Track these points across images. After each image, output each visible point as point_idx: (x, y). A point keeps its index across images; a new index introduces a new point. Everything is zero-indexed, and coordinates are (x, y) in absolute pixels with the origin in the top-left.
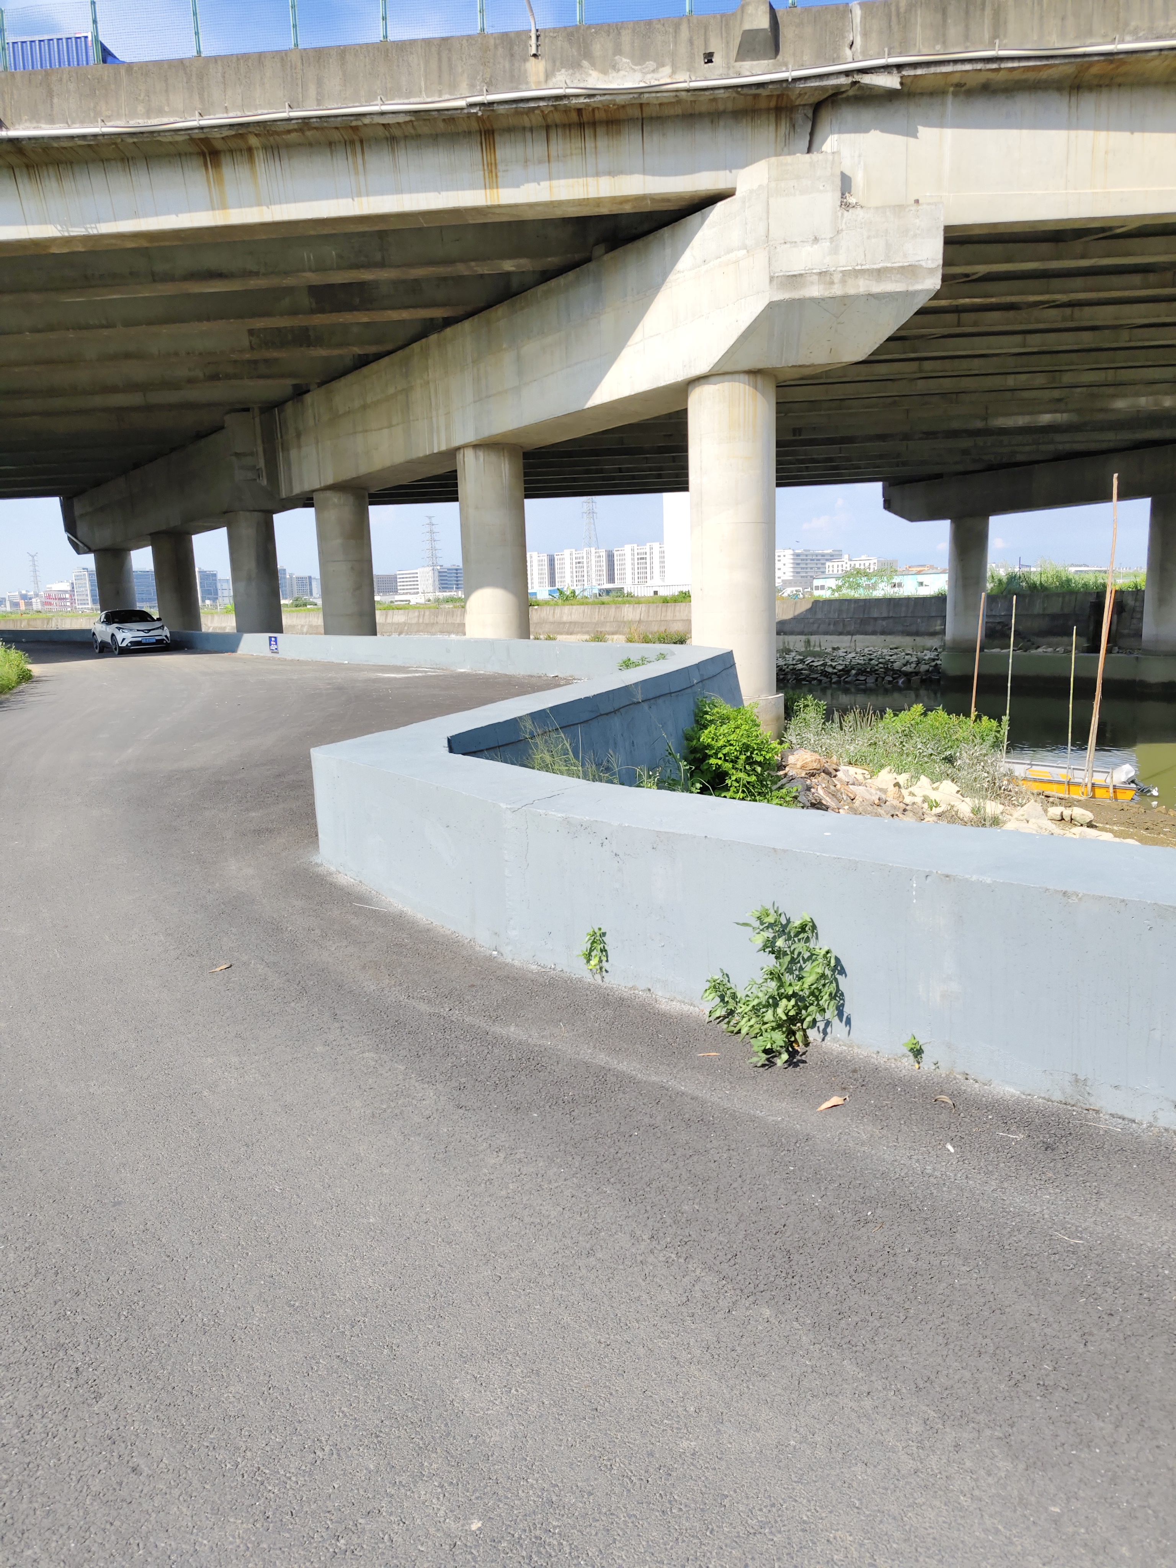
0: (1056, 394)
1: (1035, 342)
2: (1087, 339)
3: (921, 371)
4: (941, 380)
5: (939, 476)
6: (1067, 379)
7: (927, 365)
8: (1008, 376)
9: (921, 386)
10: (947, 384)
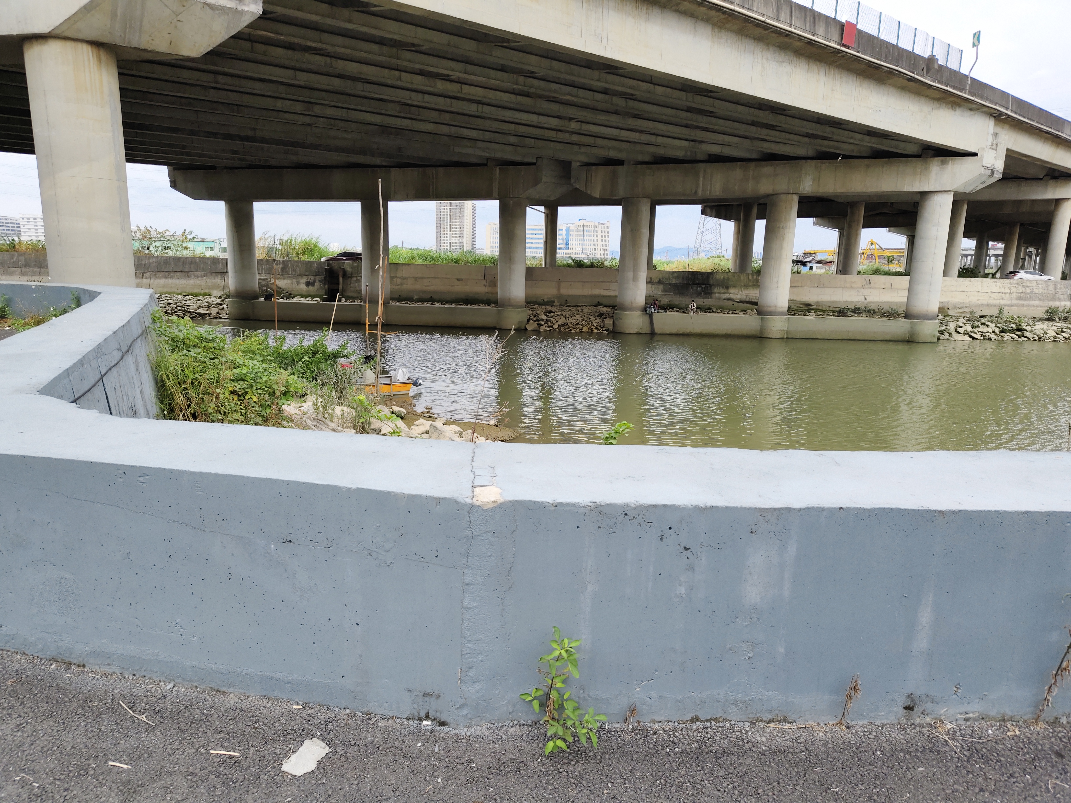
0: (307, 120)
1: (303, 78)
2: (337, 83)
3: (216, 82)
4: (229, 93)
5: (214, 168)
6: (317, 110)
7: (221, 79)
8: (278, 100)
9: (213, 95)
10: (234, 98)
